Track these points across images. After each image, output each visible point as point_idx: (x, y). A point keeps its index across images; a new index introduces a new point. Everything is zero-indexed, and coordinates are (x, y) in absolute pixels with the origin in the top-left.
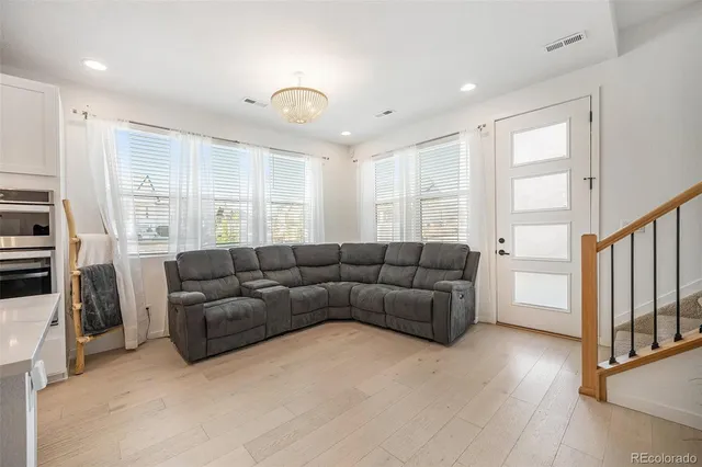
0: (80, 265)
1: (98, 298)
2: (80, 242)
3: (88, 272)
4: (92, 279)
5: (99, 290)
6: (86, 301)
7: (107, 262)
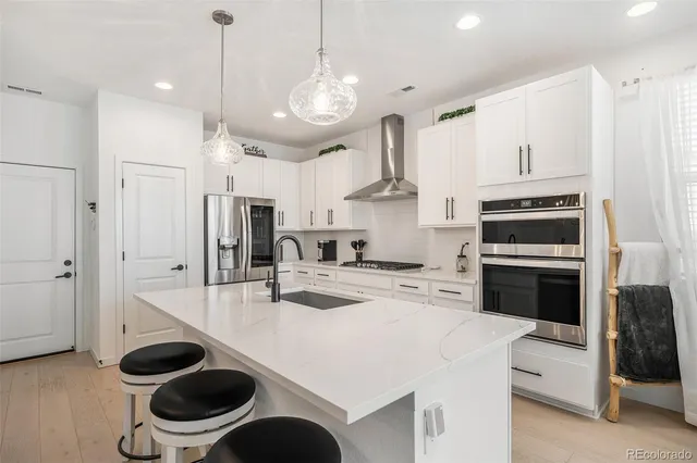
0: (621, 283)
1: (641, 330)
2: (621, 252)
3: (627, 292)
4: (633, 303)
5: (643, 321)
6: (622, 330)
7: (661, 283)
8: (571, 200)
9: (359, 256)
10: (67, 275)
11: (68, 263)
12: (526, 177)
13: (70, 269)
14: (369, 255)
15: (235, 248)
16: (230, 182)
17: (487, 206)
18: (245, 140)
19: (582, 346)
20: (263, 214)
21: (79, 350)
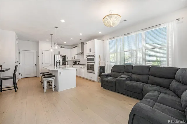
2: (100, 62)
7: (104, 66)
8: (93, 56)
9: (79, 64)
10: (35, 66)
11: (35, 64)
12: (90, 53)
13: (36, 65)
14: (80, 64)
15: (59, 62)
16: (59, 52)
17: (88, 56)
18: (61, 46)
19: (95, 73)
20: (64, 57)
21: (37, 76)
